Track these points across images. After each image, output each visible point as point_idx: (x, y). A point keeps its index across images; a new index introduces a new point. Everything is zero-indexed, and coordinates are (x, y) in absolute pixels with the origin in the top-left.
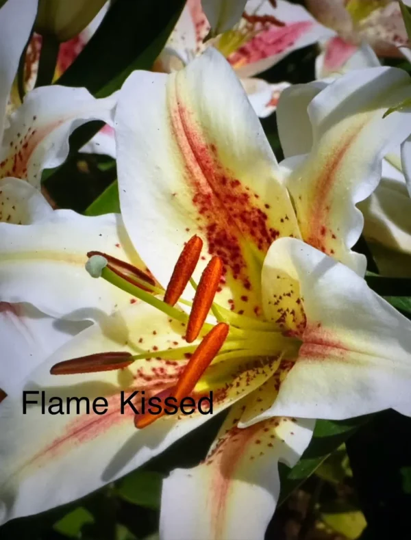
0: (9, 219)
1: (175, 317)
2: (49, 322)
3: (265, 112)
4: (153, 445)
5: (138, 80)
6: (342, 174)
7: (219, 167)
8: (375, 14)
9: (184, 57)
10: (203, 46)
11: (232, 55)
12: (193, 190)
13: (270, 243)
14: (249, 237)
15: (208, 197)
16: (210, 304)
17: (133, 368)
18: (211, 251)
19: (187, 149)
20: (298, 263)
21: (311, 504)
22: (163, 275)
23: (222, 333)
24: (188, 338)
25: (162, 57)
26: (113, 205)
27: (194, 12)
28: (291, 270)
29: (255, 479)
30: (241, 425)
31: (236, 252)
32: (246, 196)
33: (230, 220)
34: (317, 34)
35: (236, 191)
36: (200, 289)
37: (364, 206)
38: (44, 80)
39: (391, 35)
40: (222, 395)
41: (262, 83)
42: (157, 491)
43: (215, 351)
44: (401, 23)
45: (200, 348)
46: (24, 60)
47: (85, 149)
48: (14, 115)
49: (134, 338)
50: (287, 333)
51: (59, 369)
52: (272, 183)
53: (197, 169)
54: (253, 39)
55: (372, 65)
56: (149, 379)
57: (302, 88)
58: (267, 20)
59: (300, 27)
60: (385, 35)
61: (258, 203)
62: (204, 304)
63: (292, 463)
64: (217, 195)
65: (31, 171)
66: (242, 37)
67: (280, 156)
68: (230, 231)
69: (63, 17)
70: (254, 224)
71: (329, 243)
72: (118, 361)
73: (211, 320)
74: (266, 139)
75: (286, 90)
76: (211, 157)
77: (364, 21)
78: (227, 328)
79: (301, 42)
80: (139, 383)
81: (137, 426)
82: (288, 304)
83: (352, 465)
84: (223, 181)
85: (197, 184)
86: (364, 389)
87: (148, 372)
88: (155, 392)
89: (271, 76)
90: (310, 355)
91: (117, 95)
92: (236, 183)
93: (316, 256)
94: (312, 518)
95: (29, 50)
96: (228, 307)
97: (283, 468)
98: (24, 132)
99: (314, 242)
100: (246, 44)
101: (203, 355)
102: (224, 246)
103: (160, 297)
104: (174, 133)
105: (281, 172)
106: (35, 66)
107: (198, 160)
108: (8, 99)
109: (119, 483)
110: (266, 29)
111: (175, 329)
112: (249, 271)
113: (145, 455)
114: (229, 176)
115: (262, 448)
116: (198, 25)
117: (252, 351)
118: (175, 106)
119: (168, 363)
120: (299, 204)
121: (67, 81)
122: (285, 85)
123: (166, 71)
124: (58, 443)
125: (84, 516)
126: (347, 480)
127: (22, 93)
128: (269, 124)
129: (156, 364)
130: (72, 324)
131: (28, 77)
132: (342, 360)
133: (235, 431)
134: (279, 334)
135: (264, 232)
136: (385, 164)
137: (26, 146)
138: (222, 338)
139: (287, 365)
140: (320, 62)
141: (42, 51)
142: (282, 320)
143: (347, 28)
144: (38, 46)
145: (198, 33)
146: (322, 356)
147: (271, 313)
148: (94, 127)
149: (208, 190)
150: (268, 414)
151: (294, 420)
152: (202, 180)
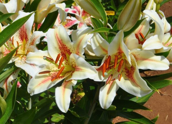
0: (31, 52)
1: (57, 65)
2: (38, 66)
3: (70, 34)
4: (54, 84)
5: (50, 30)
6: (81, 44)
7: (63, 43)
8: (86, 19)
9: (57, 26)
10: (60, 24)
11: (64, 26)
12: (59, 47)
13: (70, 54)
14: (67, 54)
15: (61, 48)
16: (62, 63)
17: (51, 73)
18: (62, 56)
19: (58, 40)
20: (75, 57)
21: (77, 91)
22: (55, 59)
23: (63, 68)
24: (59, 68)
25: (54, 26)
26: (47, 49)
27: (58, 19)
28: (74, 58)
29: (69, 88)
30: (67, 81)
31: (65, 56)
32: (67, 47)
33: (64, 51)
34: (77, 22)
35: (65, 47)
36: (60, 61)
37: (85, 48)
38: (36, 30)
39: (89, 22)
40: (63, 76)
41: (69, 30)
42: (55, 90)
43: (63, 70)
44: (90, 20)
45: (60, 70)
46: (33, 27)
47: (42, 41)
48: (31, 36)
49: (51, 69)
50: (73, 67)
51: (40, 73)
52: (71, 45)
53: (59, 43)
54: (68, 23)
55: (86, 27)
56: (53, 74)
57: (75, 30)
58: (70, 20)
59: (75, 21)
60: (88, 22)
61: (69, 48)
62: (61, 63)
63: (74, 86)
64: (63, 47)
65: (34, 44)
66: (66, 23)
67: (72, 41)
68: (65, 53)
69: (38, 20)
70: (68, 51)
71: (79, 54)
72: (48, 72)
73: (62, 66)
74: (70, 39)
75: (73, 31)
76: (61, 41)
77: (85, 20)
78: (64, 67)
79: (75, 23)
80: (52, 75)
81: (51, 81)
82: (73, 63)
83: (83, 86)
84: (63, 45)
85: (59, 46)
86: (85, 75)
87: (53, 73)
88: (54, 76)
89: (70, 29)
90: (76, 70)
91: (47, 32)
92: (65, 45)
93: (77, 56)
94: (77, 93)
95: (33, 25)
96: (64, 64)
97: (73, 87)
98: (33, 38)
99: (77, 54)
100: (66, 24)
101: (61, 70)
102: (64, 55)
103: (54, 63)
104: (56, 38)
105: (72, 44)
106: (34, 28)
107: (60, 42)
108: (30, 33)
109: (49, 89)
110: (70, 21)
111: (57, 67)
112: (67, 59)
113: (53, 85)
114: (64, 44)
115: (70, 84)
116: (59, 21)
117: (68, 70)
118: (56, 34)
119: (56, 72)
120: (75, 48)
121: (39, 30)
122: (72, 30)
123: (54, 28)
124: (40, 84)
125: (44, 94)
126: (82, 88)
127: (32, 32)
128: (70, 36)
129: (54, 72)
130: (42, 67)
131: (33, 30)
132: (81, 71)
133: (66, 82)
134: (72, 68)
135: (70, 53)
136: (88, 42)
137: (33, 40)
138: (64, 68)
139: (73, 72)
140: (78, 26)
141: (35, 26)
142: (72, 66)
143: (82, 21)
144: (35, 25)
145: (59, 22)
146: (78, 71)
147: (71, 64)
148: (43, 37)
149: (61, 47)
150: (71, 79)
151: (74, 80)
152: (60, 45)
